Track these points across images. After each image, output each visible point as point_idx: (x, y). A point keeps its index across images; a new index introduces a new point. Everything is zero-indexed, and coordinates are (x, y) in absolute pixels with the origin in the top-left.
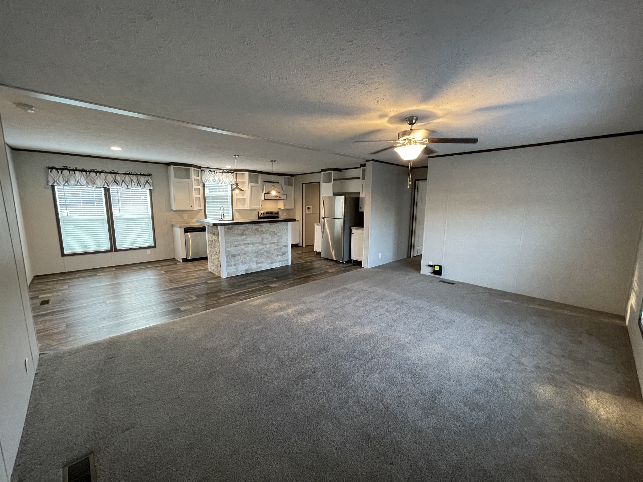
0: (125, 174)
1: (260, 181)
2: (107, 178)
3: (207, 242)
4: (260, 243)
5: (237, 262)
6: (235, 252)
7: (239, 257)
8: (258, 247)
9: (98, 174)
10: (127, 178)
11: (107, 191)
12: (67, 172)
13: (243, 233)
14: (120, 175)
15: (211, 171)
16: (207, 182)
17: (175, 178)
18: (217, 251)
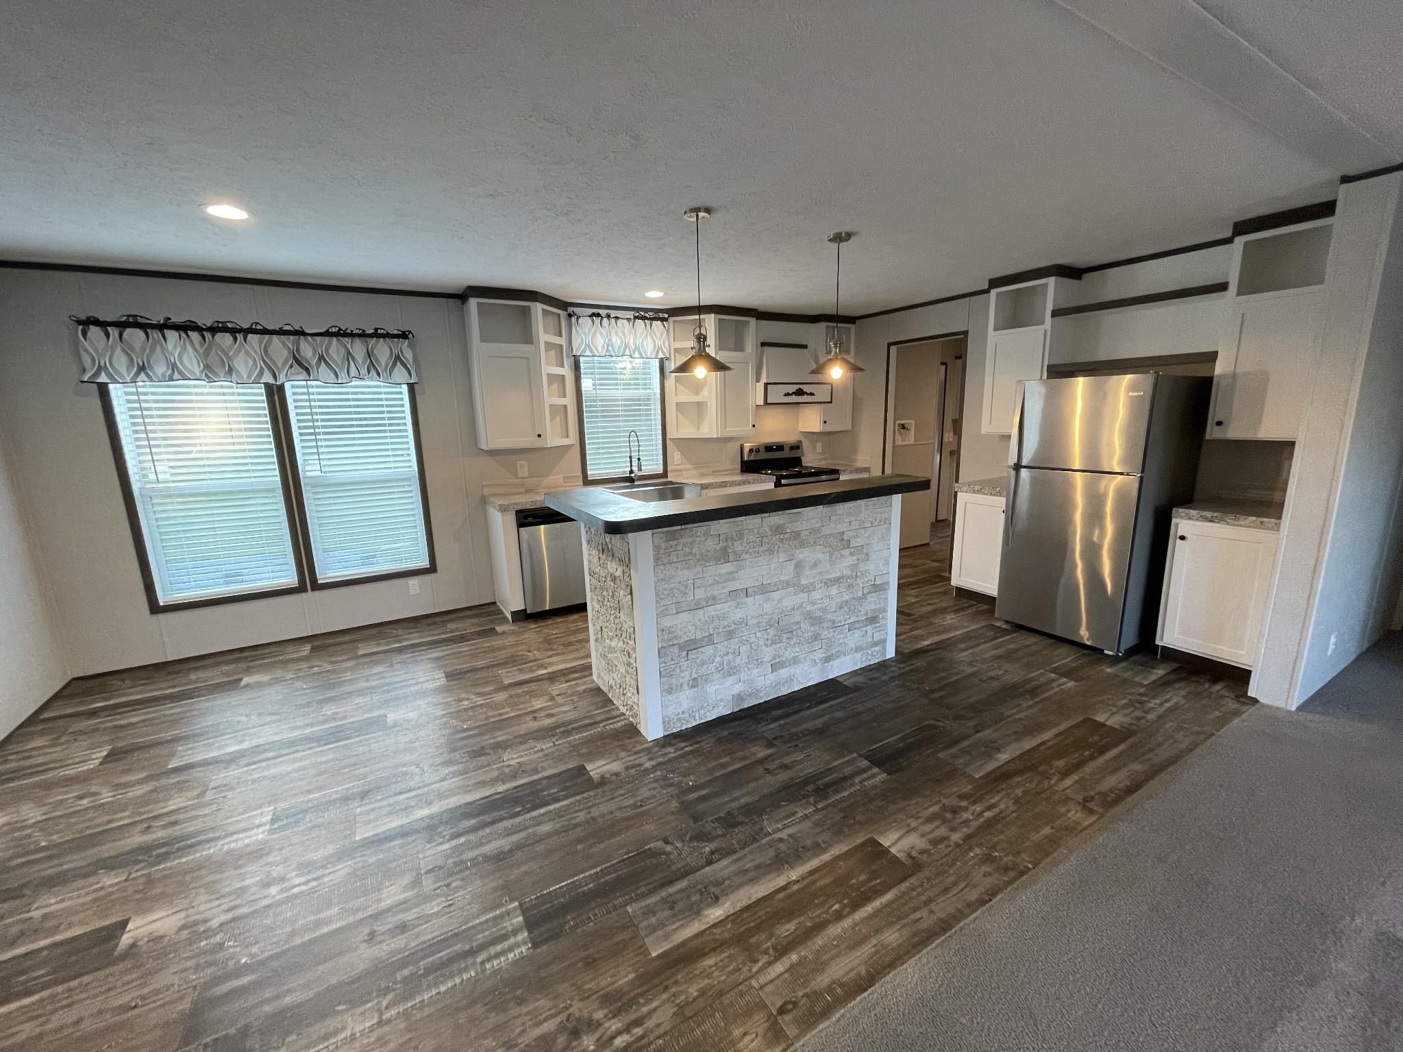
0: (327, 334)
1: (750, 344)
2: (269, 350)
3: (587, 578)
4: (787, 585)
5: (703, 671)
6: (692, 629)
7: (709, 650)
8: (780, 601)
9: (240, 337)
10: (335, 348)
11: (276, 396)
12: (140, 333)
13: (724, 550)
14: (309, 338)
15: (598, 315)
16: (588, 353)
17: (482, 340)
18: (625, 626)
